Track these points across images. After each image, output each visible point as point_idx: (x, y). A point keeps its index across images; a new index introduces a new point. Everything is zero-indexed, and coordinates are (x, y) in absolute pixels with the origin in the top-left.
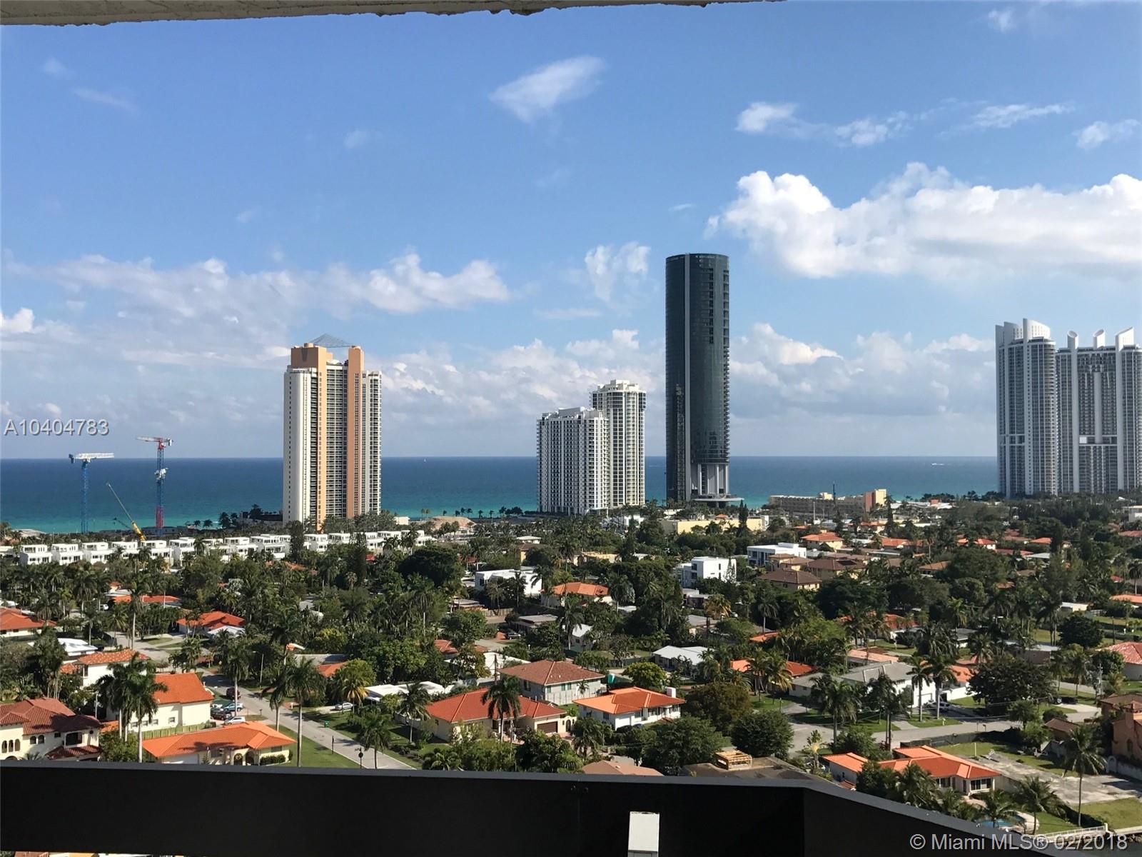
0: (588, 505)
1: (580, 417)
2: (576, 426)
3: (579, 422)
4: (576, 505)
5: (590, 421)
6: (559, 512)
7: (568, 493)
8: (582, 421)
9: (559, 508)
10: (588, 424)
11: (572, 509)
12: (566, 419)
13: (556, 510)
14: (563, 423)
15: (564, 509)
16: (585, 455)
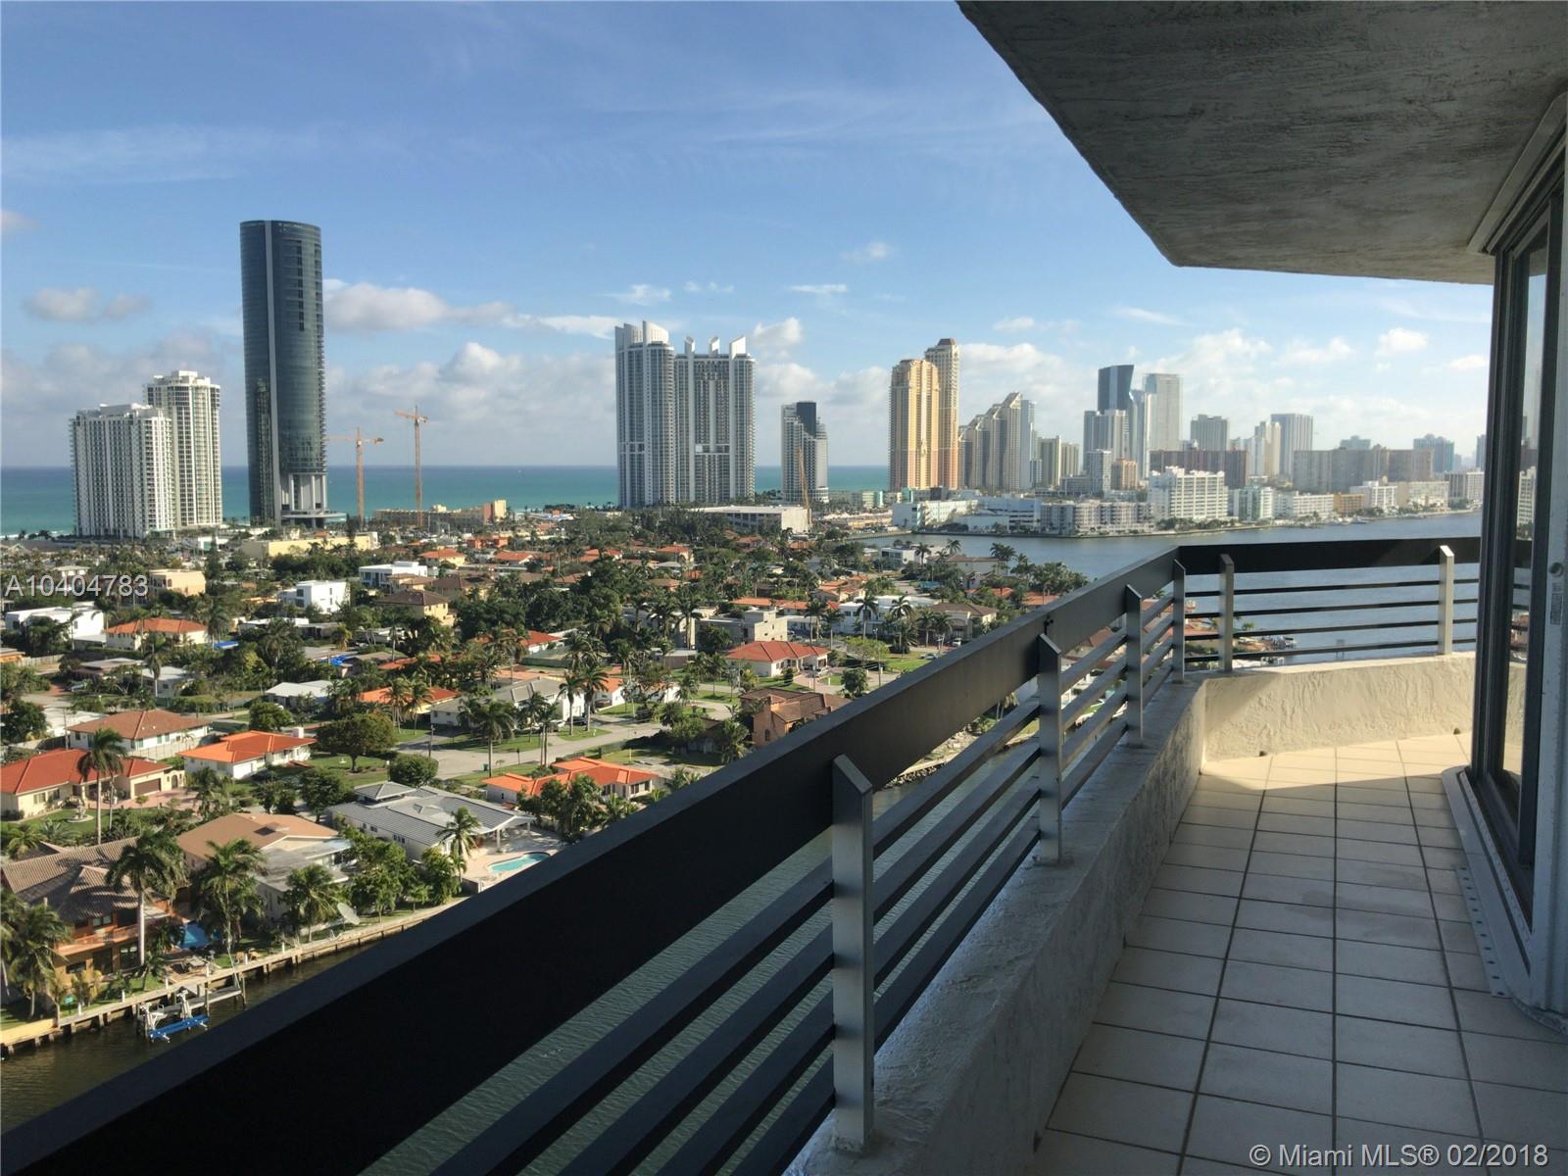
0: (147, 526)
1: (131, 416)
2: (126, 427)
3: (131, 423)
4: (131, 525)
5: (147, 422)
6: (107, 536)
7: (119, 512)
8: (136, 422)
9: (106, 530)
10: (144, 425)
11: (125, 531)
12: (114, 419)
13: (102, 533)
14: (107, 424)
15: (115, 531)
16: (141, 464)
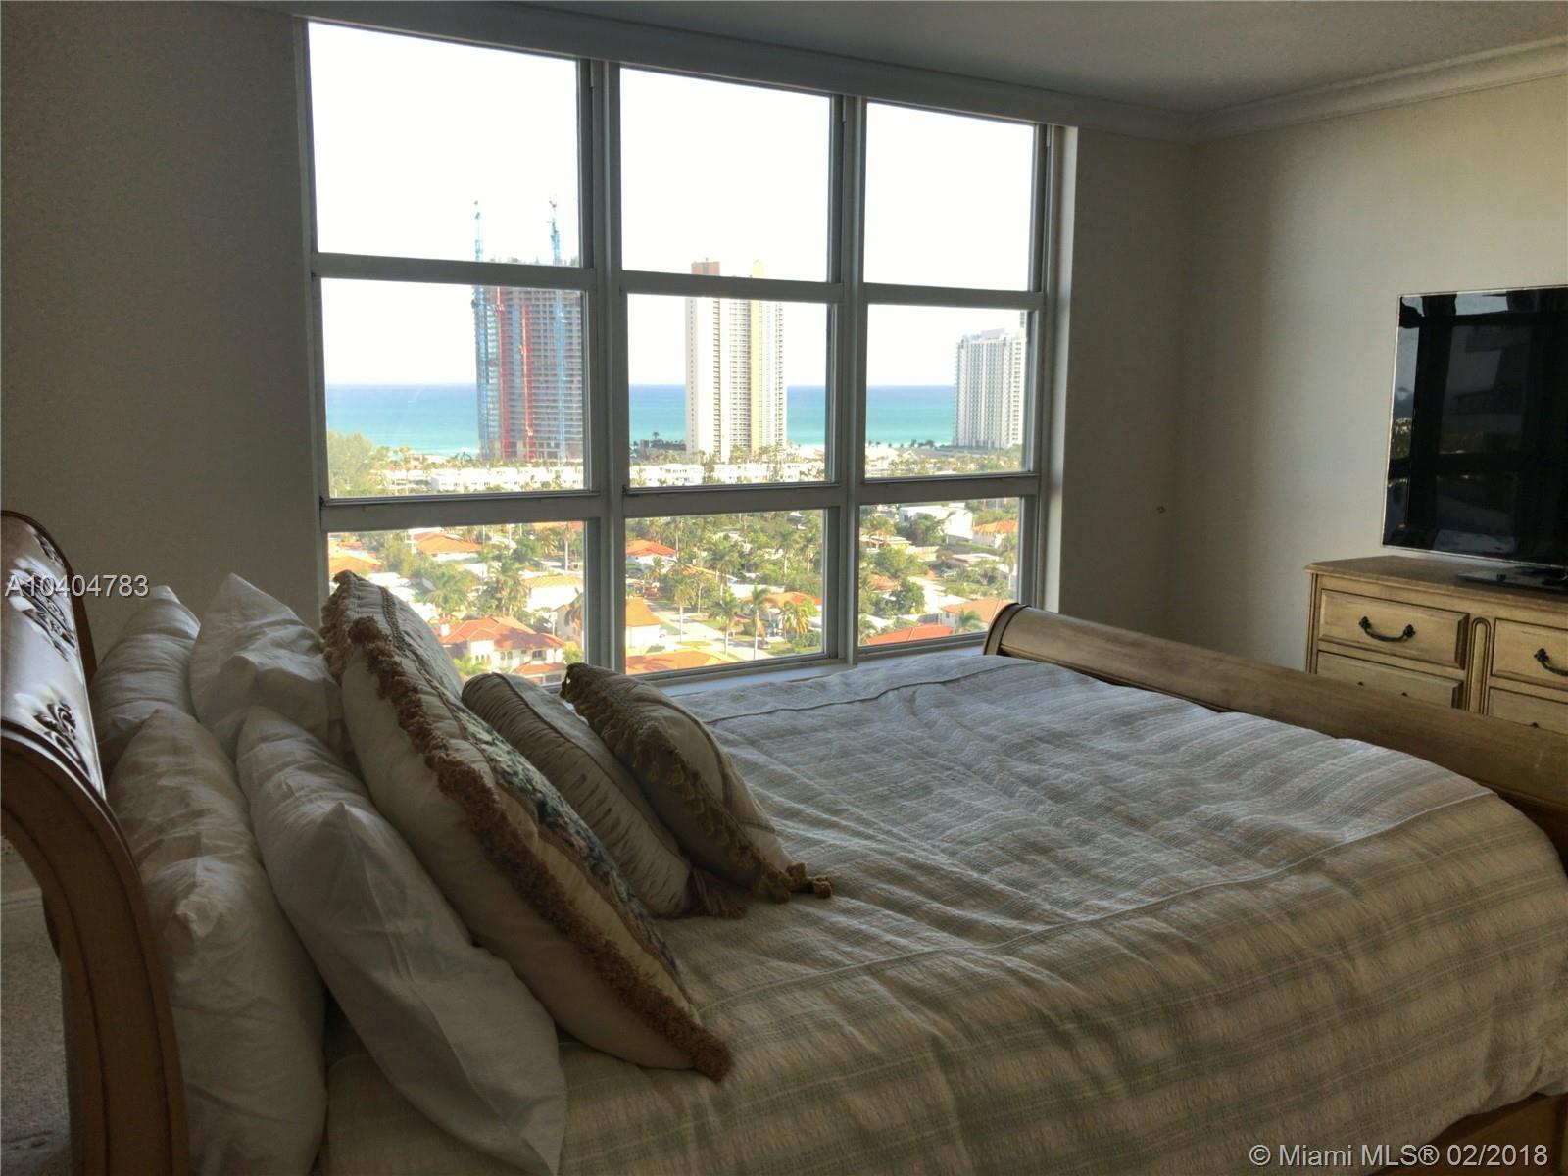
0: (1011, 438)
1: (1005, 339)
2: (1000, 349)
3: (1005, 345)
4: (998, 438)
5: (1017, 344)
6: (978, 447)
7: (989, 426)
8: (1008, 344)
9: (977, 442)
10: (1015, 346)
11: (993, 443)
12: (989, 342)
13: (974, 444)
14: (985, 347)
15: (984, 443)
16: (1010, 382)
